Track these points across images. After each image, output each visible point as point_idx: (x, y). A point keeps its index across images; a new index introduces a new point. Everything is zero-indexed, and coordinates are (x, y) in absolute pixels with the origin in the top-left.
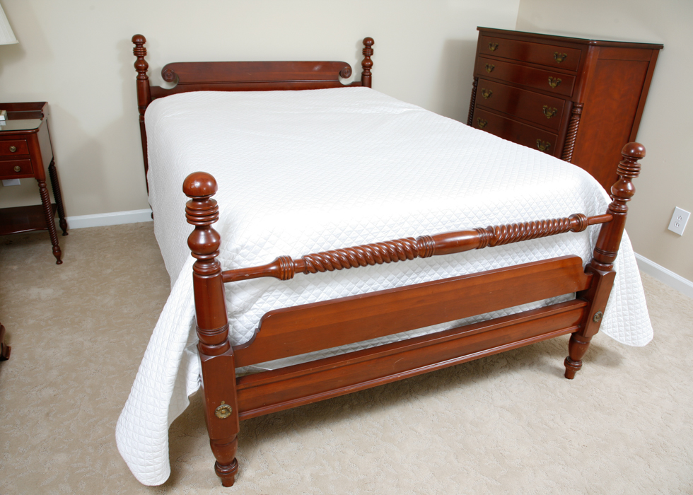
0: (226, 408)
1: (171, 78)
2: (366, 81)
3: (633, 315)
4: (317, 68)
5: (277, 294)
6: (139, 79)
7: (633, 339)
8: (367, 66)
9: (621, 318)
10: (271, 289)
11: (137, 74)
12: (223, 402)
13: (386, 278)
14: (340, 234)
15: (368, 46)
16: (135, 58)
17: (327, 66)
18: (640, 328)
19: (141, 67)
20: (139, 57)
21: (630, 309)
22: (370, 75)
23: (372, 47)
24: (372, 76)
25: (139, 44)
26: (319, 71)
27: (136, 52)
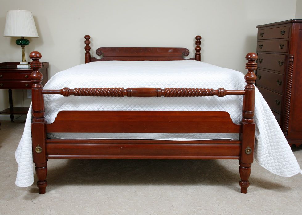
0: (39, 148)
1: (99, 54)
2: (198, 57)
3: (278, 156)
4: (170, 51)
5: (68, 106)
6: (86, 54)
7: (281, 172)
8: (198, 50)
9: (272, 158)
10: (65, 103)
11: (85, 52)
12: (39, 145)
13: (116, 106)
14: (95, 84)
15: (198, 40)
16: (85, 45)
17: (176, 50)
18: (284, 165)
19: (88, 49)
20: (87, 44)
21: (276, 152)
22: (200, 54)
23: (200, 40)
24: (201, 55)
25: (87, 39)
26: (172, 52)
27: (86, 42)
